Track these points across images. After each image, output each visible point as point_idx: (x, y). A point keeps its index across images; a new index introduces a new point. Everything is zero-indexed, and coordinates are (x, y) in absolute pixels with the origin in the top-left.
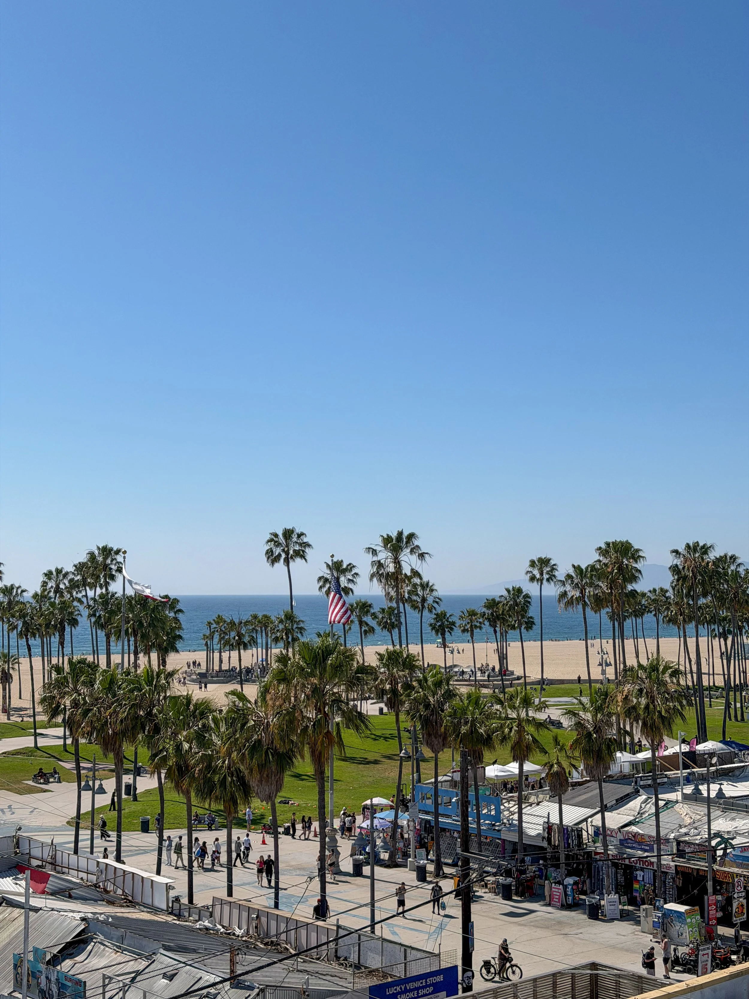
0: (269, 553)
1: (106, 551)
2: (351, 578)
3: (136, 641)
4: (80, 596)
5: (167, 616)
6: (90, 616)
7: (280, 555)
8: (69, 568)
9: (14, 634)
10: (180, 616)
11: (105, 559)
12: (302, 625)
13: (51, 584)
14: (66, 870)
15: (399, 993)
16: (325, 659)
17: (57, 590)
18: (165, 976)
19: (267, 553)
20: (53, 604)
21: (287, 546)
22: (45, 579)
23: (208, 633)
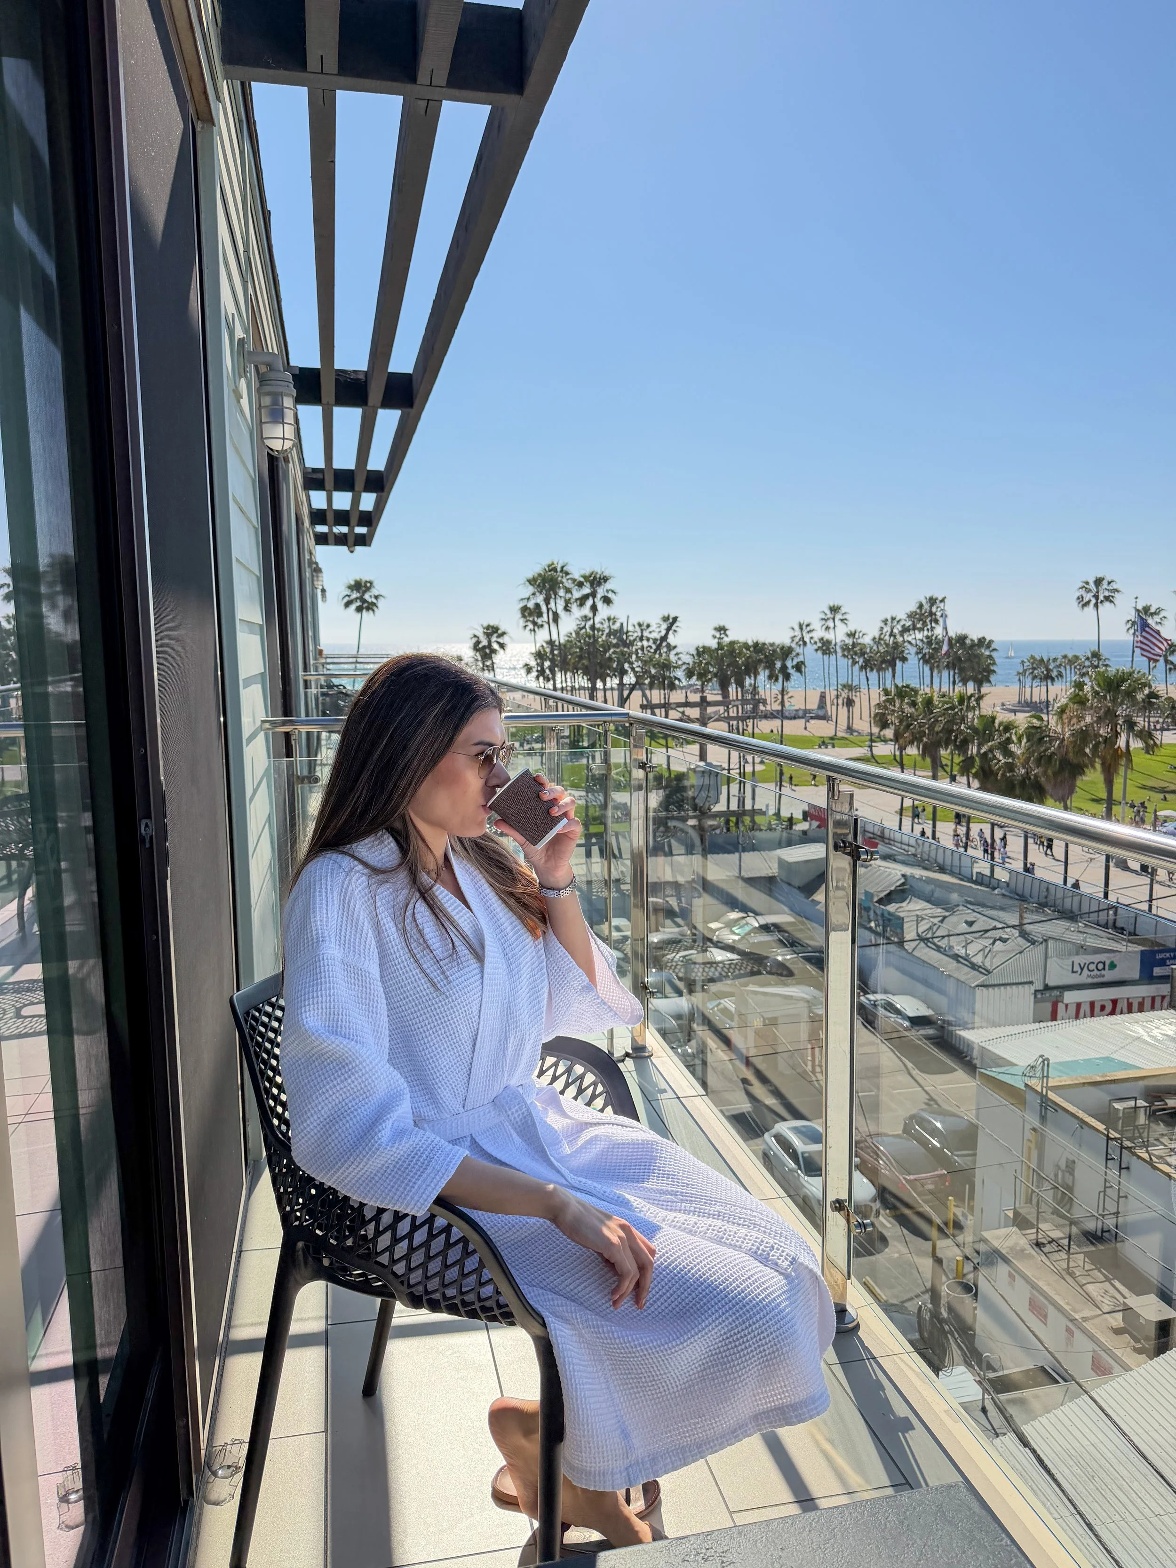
0: (1080, 599)
1: (932, 601)
2: (1159, 620)
3: (955, 673)
4: (910, 639)
5: (982, 654)
6: (917, 653)
7: (1089, 601)
8: (901, 615)
9: (857, 667)
10: (994, 654)
11: (931, 606)
12: (1107, 662)
13: (887, 629)
14: (892, 842)
15: (1168, 958)
16: (1119, 686)
17: (892, 634)
18: (966, 922)
19: (1078, 598)
20: (887, 645)
21: (1097, 592)
22: (883, 625)
23: (1021, 671)
